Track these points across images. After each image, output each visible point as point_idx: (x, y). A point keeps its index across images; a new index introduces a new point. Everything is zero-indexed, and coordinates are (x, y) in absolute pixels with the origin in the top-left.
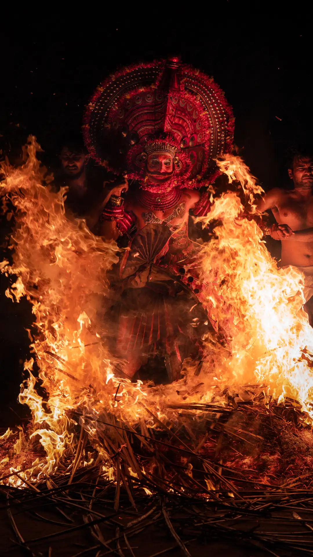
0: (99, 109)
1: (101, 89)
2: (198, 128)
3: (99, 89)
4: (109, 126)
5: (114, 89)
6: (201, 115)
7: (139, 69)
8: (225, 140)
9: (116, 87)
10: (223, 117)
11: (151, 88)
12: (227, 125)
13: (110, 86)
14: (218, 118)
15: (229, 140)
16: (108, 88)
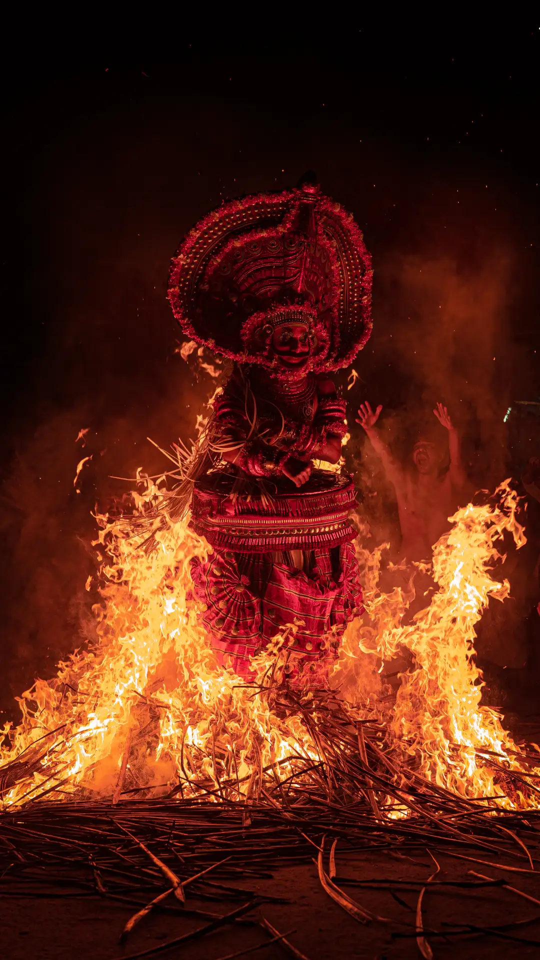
0: (192, 263)
1: (197, 234)
2: (329, 286)
3: (194, 234)
4: (206, 287)
5: (214, 234)
6: (332, 268)
7: (257, 204)
8: (360, 301)
9: (219, 230)
10: (356, 269)
11: (277, 232)
12: (362, 280)
13: (210, 228)
14: (351, 270)
15: (366, 301)
16: (205, 232)
